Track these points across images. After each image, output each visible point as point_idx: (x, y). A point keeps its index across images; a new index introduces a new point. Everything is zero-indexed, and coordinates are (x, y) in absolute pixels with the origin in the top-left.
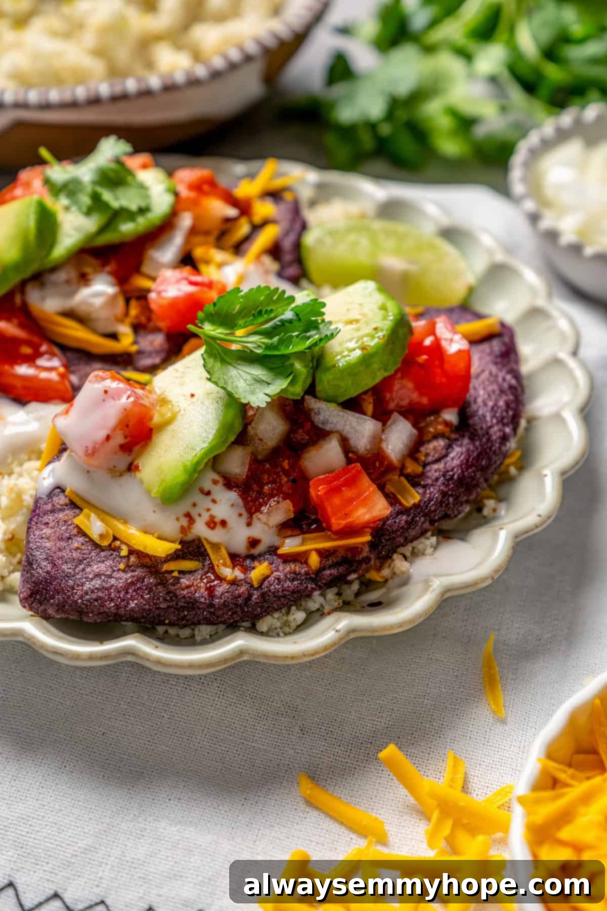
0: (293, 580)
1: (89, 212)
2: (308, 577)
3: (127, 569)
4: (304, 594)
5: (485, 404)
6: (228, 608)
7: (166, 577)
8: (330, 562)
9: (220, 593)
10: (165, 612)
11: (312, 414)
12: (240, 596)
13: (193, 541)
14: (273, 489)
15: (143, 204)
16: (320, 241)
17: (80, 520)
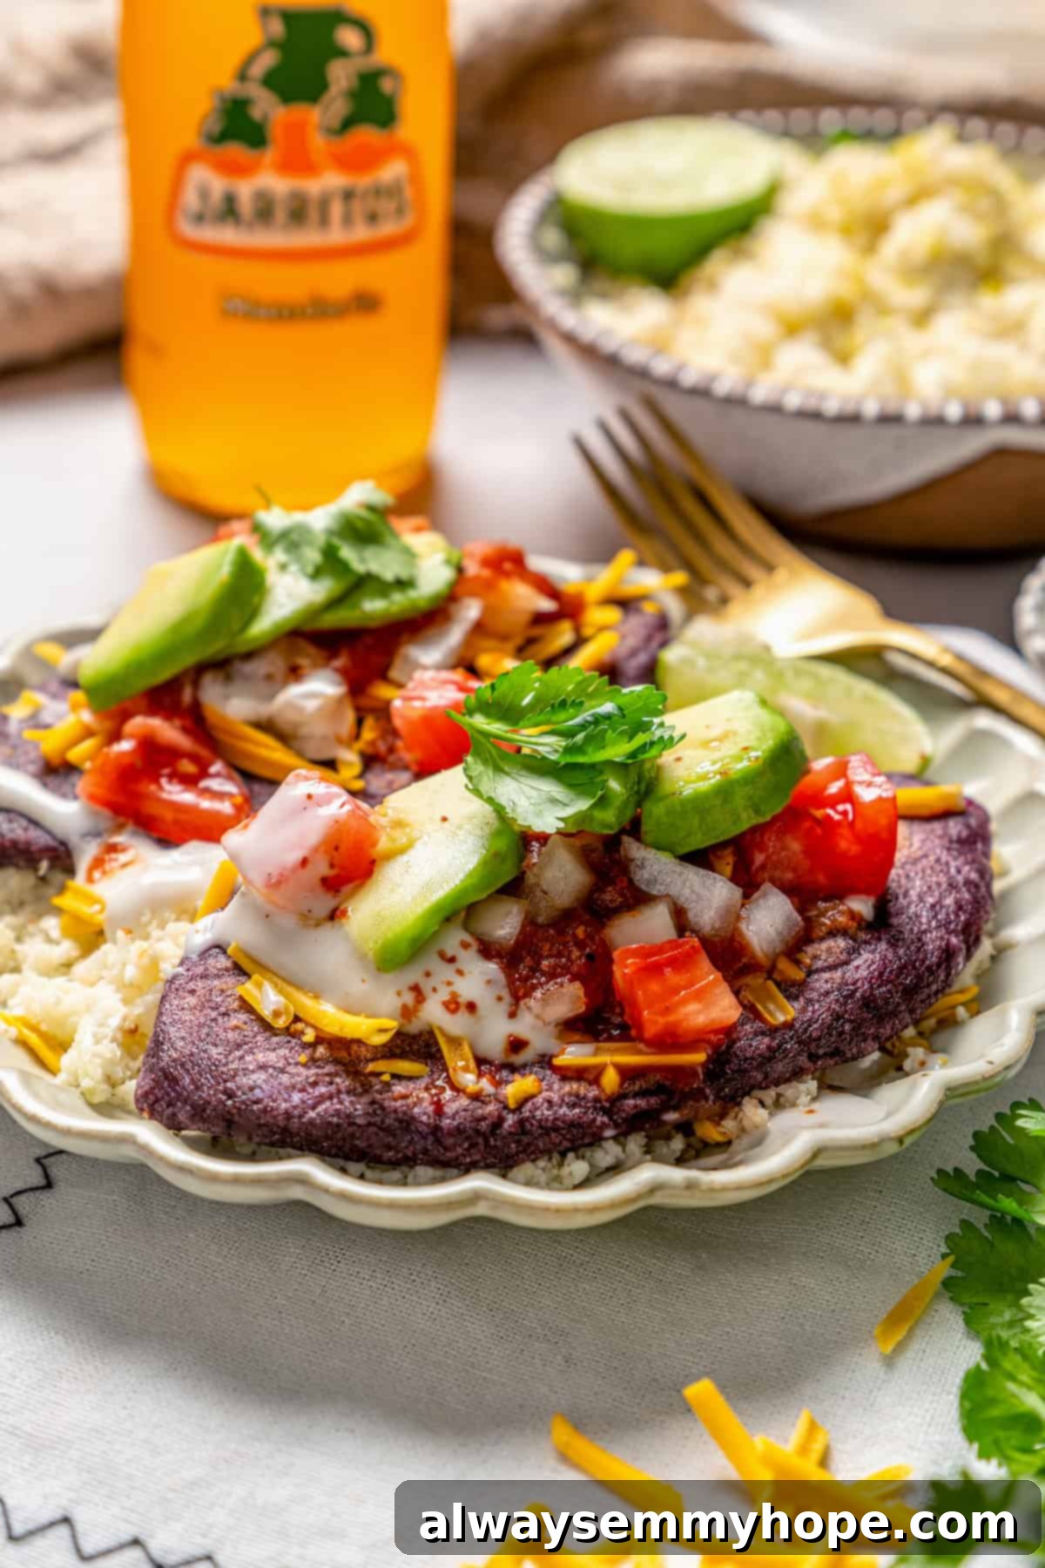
0: (574, 1106)
1: (316, 574)
2: (598, 1105)
3: (309, 1064)
4: (589, 1131)
5: (921, 899)
6: (464, 1135)
7: (370, 1082)
8: (637, 1087)
9: (454, 1111)
10: (363, 1132)
11: (632, 868)
12: (483, 1118)
13: (421, 1034)
14: (555, 967)
15: (404, 575)
16: (688, 662)
17: (248, 989)
